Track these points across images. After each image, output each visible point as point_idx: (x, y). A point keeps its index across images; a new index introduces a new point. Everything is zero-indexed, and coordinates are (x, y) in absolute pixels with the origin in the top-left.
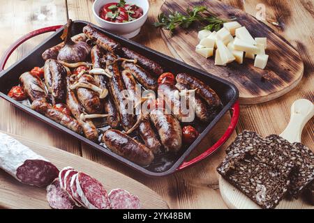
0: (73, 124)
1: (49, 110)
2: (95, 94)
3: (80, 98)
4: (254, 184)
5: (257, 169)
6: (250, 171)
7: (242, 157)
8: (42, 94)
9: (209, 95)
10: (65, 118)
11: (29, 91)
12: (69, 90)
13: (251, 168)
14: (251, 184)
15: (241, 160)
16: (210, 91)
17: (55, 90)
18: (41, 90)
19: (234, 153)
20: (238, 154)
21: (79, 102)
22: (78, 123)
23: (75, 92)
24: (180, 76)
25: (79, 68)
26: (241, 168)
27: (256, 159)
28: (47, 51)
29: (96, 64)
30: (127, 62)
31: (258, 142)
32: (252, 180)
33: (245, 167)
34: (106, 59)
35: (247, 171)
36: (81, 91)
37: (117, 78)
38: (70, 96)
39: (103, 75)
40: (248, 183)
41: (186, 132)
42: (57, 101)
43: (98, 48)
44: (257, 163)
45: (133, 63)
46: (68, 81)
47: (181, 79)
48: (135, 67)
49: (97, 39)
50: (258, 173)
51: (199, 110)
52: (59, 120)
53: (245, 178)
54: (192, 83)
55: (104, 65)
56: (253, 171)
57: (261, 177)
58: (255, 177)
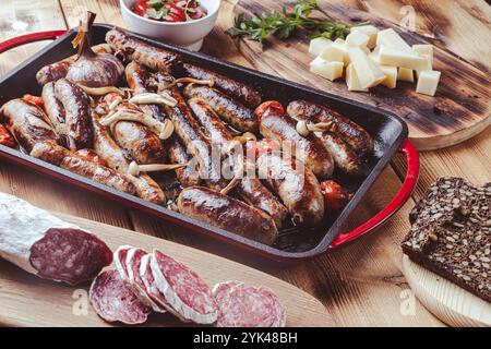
0: (117, 181)
1: (67, 159)
2: (150, 131)
3: (119, 139)
4: (477, 264)
5: (478, 238)
6: (465, 242)
10: (99, 171)
11: (24, 129)
12: (98, 128)
13: (467, 238)
16: (355, 127)
17: (73, 127)
21: (121, 147)
24: (295, 104)
26: (449, 238)
27: (474, 220)
28: (45, 70)
29: (139, 89)
30: (196, 85)
32: (473, 258)
33: (457, 237)
34: (157, 80)
35: (460, 243)
36: (123, 128)
37: (183, 109)
38: (101, 138)
39: (157, 104)
40: (466, 263)
41: (329, 191)
42: (80, 145)
43: (137, 64)
44: (477, 227)
46: (92, 114)
47: (299, 108)
48: (211, 93)
49: (134, 51)
50: (483, 245)
51: (341, 154)
52: (90, 174)
53: (458, 254)
54: (319, 114)
55: (154, 89)
56: (473, 241)
57: (488, 252)
58: (478, 253)
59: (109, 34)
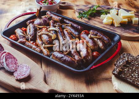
0: (38, 49)
1: (26, 43)
2: (50, 37)
3: (42, 39)
4: (134, 76)
5: (134, 69)
6: (130, 70)
7: (125, 64)
8: (24, 37)
9: (105, 39)
10: (34, 46)
11: (18, 36)
12: (38, 36)
13: (131, 69)
14: (132, 77)
15: (124, 66)
16: (106, 37)
17: (31, 35)
18: (24, 35)
19: (120, 63)
20: (122, 63)
21: (42, 41)
22: (40, 49)
23: (40, 36)
24: (91, 31)
25: (44, 28)
26: (125, 70)
28: (29, 21)
29: (51, 26)
30: (66, 26)
31: (131, 58)
32: (133, 75)
33: (127, 69)
34: (56, 24)
35: (129, 71)
36: (43, 36)
37: (61, 32)
38: (38, 39)
39: (54, 30)
40: (131, 77)
41: (95, 54)
42: (31, 40)
43: (53, 20)
44: (133, 65)
45: (69, 26)
46: (37, 33)
47: (92, 32)
48: (69, 28)
49: (52, 17)
50: (135, 71)
51: (101, 44)
52: (31, 47)
53: (128, 74)
54: (97, 34)
55: (55, 27)
56: (132, 70)
57: (137, 72)
58: (134, 73)
59: (47, 13)
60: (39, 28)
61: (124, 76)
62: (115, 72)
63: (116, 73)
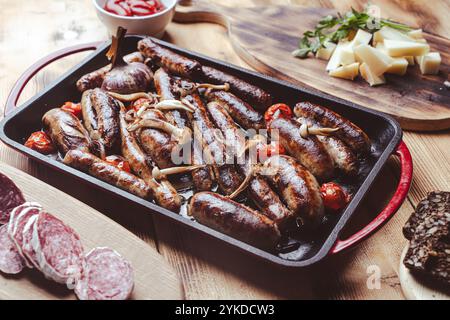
1: (95, 164)
7: (446, 232)
8: (82, 141)
15: (443, 239)
18: (81, 135)
19: (426, 229)
20: (435, 229)
25: (138, 102)
26: (448, 251)
28: (84, 78)
30: (214, 90)
34: (180, 86)
38: (128, 143)
45: (223, 90)
46: (122, 121)
48: (226, 96)
49: (160, 59)
59: (140, 43)
60: (122, 101)
61: (445, 275)
62: (416, 260)
63: (419, 264)
